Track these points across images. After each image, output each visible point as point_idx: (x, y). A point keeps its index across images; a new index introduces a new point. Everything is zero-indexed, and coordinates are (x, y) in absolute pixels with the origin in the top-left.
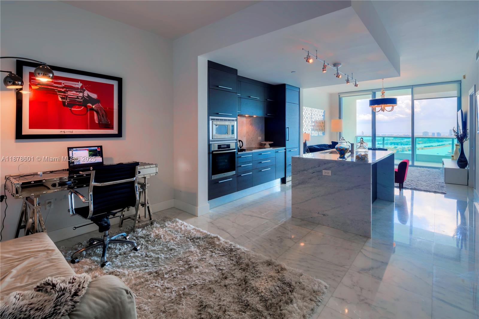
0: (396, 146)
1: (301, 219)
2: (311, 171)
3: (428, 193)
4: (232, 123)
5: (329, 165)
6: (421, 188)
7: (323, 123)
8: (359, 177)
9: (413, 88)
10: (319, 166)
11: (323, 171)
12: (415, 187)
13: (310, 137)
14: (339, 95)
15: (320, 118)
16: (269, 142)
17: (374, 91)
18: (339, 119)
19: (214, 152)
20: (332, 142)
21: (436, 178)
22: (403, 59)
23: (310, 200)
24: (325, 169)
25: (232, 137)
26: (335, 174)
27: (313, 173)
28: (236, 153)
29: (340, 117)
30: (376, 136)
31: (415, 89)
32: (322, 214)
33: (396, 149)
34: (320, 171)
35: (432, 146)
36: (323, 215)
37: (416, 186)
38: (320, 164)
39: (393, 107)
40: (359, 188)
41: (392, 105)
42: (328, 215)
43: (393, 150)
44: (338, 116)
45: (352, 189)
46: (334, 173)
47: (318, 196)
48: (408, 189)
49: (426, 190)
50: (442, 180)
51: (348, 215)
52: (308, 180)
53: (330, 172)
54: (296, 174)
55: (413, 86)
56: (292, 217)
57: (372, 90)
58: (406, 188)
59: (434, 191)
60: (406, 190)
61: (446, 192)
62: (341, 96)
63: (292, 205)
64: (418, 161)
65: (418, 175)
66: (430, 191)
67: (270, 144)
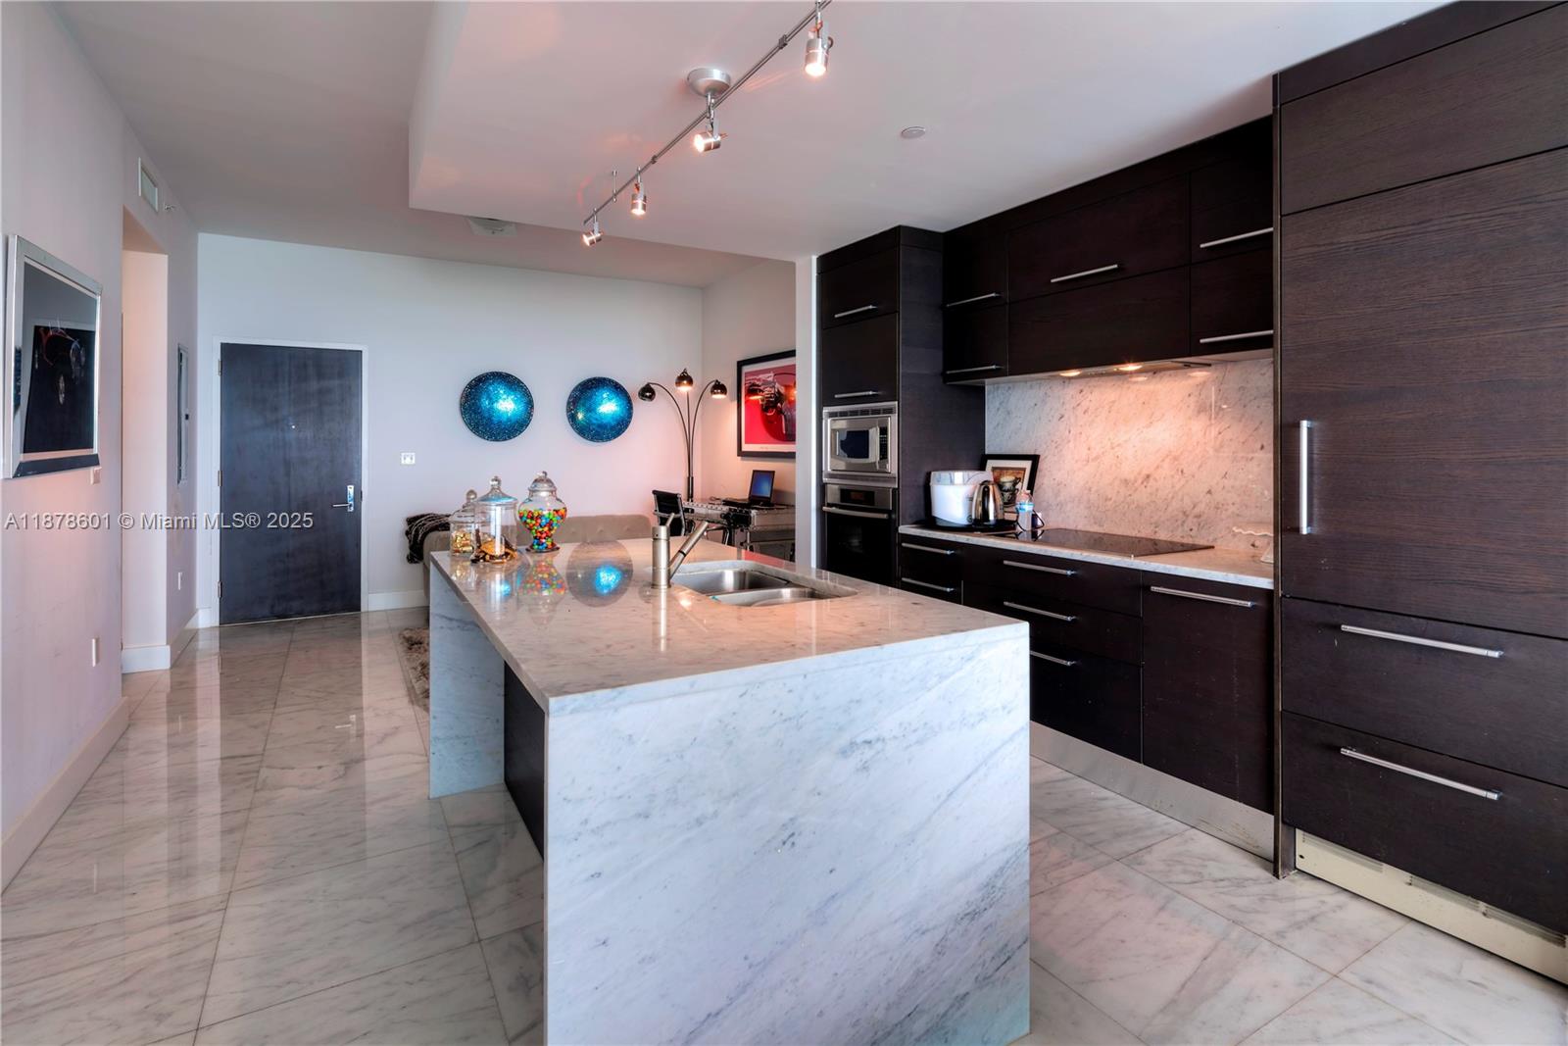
4: (883, 421)
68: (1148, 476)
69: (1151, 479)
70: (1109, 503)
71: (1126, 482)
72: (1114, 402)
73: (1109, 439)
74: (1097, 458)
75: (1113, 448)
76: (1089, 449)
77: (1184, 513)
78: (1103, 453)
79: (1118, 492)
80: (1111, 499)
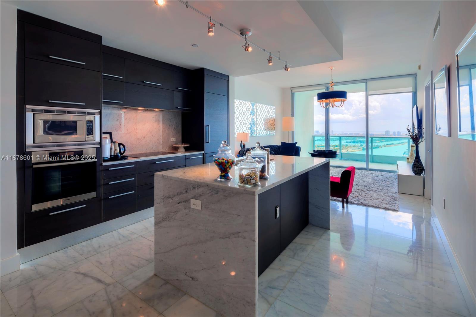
0: (362, 144)
1: (164, 280)
2: (176, 199)
3: (378, 210)
4: (89, 118)
5: (200, 191)
6: (369, 203)
7: (272, 121)
8: (239, 215)
9: (367, 82)
10: (187, 191)
11: (192, 201)
12: (362, 201)
13: (249, 137)
14: (292, 90)
15: (273, 115)
16: (185, 144)
17: (327, 85)
18: (292, 116)
19: (35, 166)
20: (282, 143)
21: (389, 185)
22: (346, 37)
23: (175, 249)
24: (194, 198)
25: (89, 140)
26: (207, 208)
27: (179, 203)
28: (97, 164)
29: (293, 115)
30: (330, 135)
31: (370, 83)
32: (191, 277)
33: (362, 146)
34: (187, 201)
35: (393, 144)
36: (191, 279)
37: (364, 200)
38: (188, 189)
39: (343, 102)
40: (239, 237)
41: (341, 99)
42: (197, 280)
43: (359, 148)
44: (291, 114)
45: (229, 238)
46: (205, 206)
47: (186, 245)
48: (354, 204)
49: (374, 205)
50: (395, 189)
51: (223, 285)
52: (174, 215)
53: (199, 202)
54: (160, 203)
55: (367, 79)
56: (155, 275)
57: (325, 84)
58: (352, 203)
59: (384, 207)
60: (352, 205)
61: (397, 209)
62: (294, 91)
63: (156, 254)
64: (375, 162)
65: (370, 181)
66: (379, 208)
67: (184, 147)
68: (144, 137)
69: (145, 138)
70: (134, 145)
71: (139, 139)
72: (135, 117)
73: (134, 127)
74: (130, 133)
75: (135, 130)
76: (127, 130)
77: (153, 145)
78: (132, 131)
79: (137, 142)
80: (134, 144)
